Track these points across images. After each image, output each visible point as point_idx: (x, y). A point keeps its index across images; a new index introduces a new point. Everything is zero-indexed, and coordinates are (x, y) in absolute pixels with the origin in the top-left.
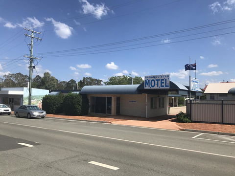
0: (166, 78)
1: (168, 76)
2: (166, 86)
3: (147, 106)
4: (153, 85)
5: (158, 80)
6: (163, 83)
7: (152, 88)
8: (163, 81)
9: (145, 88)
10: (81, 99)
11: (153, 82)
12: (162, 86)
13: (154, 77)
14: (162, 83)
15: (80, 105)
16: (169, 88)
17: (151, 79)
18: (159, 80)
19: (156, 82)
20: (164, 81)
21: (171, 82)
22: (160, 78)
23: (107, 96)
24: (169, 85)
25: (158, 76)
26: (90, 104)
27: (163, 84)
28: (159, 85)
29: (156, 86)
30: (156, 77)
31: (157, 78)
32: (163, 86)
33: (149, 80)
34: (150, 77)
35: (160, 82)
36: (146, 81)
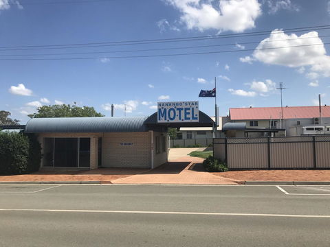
0: (193, 106)
1: (197, 103)
2: (193, 118)
3: (152, 151)
4: (172, 116)
5: (180, 110)
6: (189, 113)
7: (171, 121)
8: (187, 111)
9: (159, 121)
10: (26, 143)
11: (172, 112)
12: (186, 118)
13: (174, 104)
14: (186, 113)
15: (24, 154)
16: (198, 121)
17: (168, 108)
18: (182, 109)
19: (177, 112)
20: (190, 111)
21: (200, 113)
22: (184, 106)
23: (79, 136)
24: (198, 117)
25: (181, 104)
26: (42, 151)
27: (188, 116)
28: (183, 117)
29: (177, 118)
30: (177, 104)
31: (179, 107)
32: (189, 119)
33: (165, 110)
34: (167, 104)
35: (183, 112)
36: (160, 110)
